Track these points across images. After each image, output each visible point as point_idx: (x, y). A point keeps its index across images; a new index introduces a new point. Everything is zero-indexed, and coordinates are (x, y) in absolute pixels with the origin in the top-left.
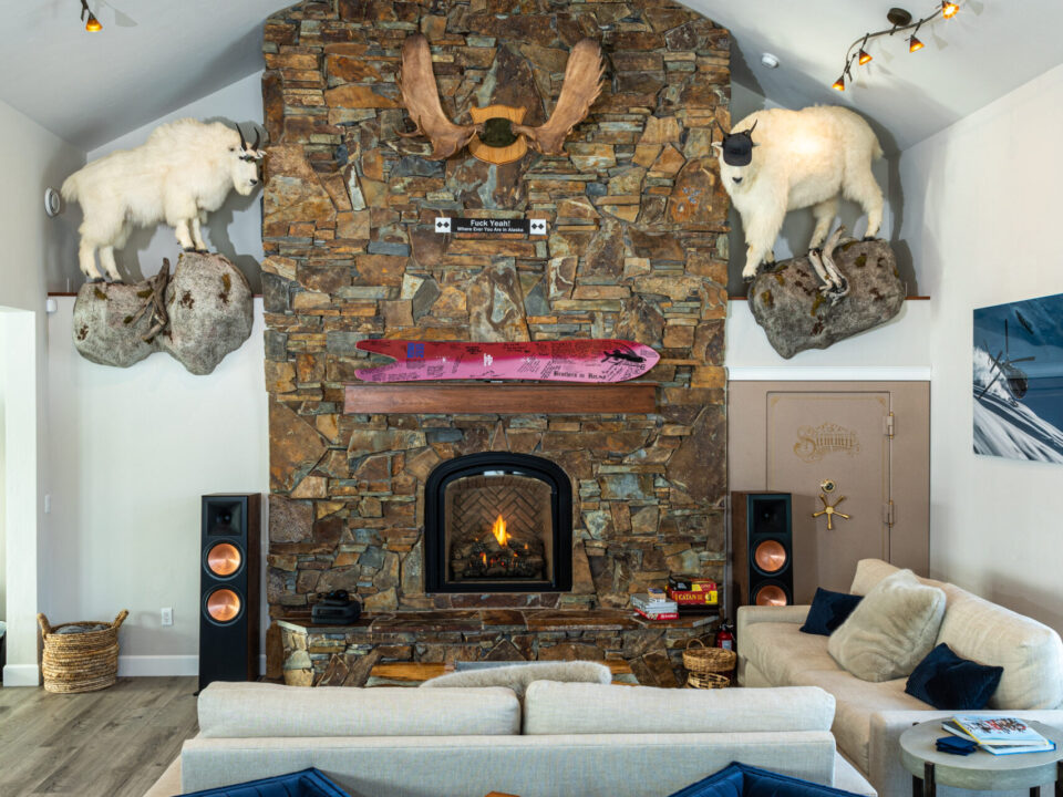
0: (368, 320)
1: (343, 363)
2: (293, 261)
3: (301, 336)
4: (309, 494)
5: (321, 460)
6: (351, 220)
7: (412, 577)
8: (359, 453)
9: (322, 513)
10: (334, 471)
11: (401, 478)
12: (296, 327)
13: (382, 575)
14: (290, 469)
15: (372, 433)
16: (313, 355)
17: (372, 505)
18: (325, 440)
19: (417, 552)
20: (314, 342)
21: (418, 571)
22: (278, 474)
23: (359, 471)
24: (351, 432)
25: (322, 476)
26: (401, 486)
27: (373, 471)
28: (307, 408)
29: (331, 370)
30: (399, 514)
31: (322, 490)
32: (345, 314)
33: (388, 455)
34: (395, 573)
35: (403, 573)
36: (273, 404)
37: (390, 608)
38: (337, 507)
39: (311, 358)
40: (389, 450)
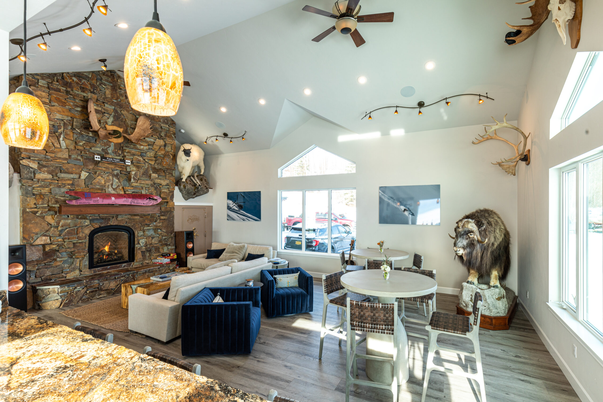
0: (69, 184)
1: (57, 198)
2: (37, 162)
3: (39, 189)
4: (42, 243)
5: (47, 231)
6: (61, 151)
7: (85, 265)
8: (64, 228)
9: (47, 249)
10: (53, 234)
11: (80, 235)
12: (38, 185)
13: (73, 266)
14: (32, 235)
15: (70, 221)
16: (43, 195)
17: (69, 244)
18: (49, 224)
19: (87, 256)
20: (45, 191)
21: (87, 263)
22: (27, 237)
23: (64, 233)
24: (60, 221)
25: (47, 236)
26: (81, 237)
27: (69, 233)
28: (42, 213)
29: (51, 200)
30: (79, 246)
31: (48, 241)
32: (60, 182)
33: (76, 228)
34: (78, 265)
35: (81, 264)
36: (24, 212)
37: (77, 276)
38: (54, 246)
39: (42, 196)
40: (76, 226)
